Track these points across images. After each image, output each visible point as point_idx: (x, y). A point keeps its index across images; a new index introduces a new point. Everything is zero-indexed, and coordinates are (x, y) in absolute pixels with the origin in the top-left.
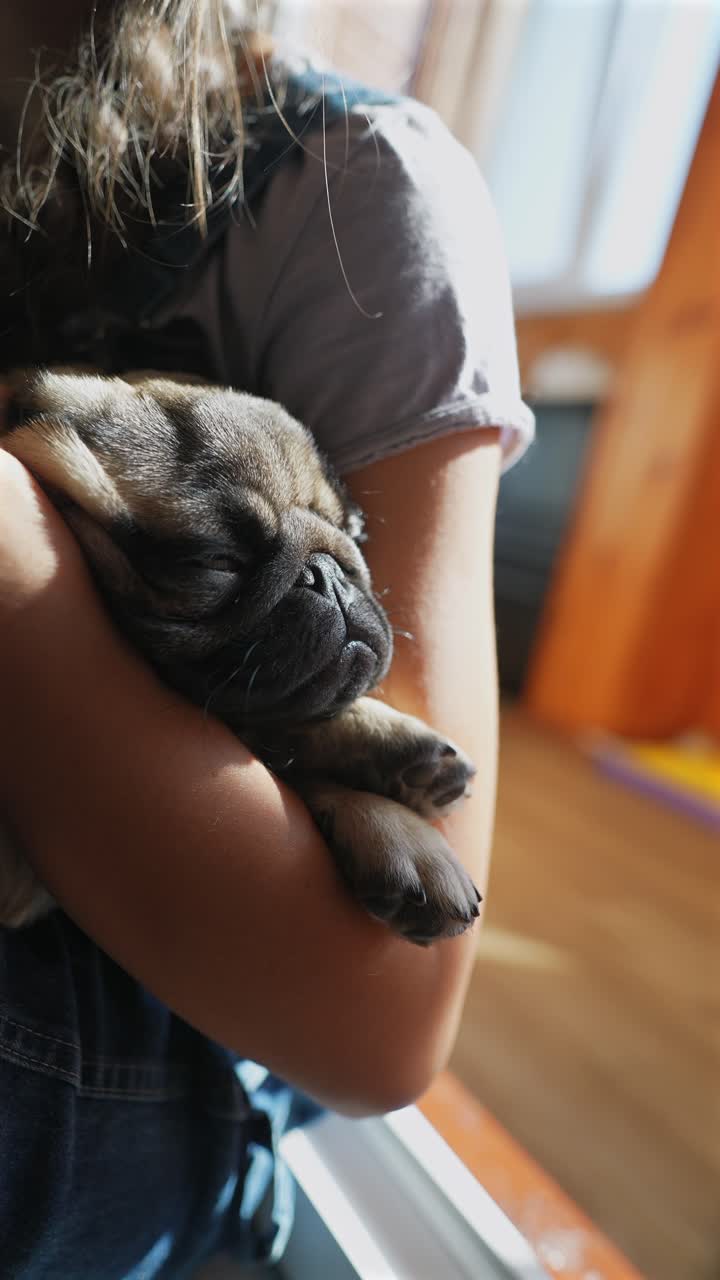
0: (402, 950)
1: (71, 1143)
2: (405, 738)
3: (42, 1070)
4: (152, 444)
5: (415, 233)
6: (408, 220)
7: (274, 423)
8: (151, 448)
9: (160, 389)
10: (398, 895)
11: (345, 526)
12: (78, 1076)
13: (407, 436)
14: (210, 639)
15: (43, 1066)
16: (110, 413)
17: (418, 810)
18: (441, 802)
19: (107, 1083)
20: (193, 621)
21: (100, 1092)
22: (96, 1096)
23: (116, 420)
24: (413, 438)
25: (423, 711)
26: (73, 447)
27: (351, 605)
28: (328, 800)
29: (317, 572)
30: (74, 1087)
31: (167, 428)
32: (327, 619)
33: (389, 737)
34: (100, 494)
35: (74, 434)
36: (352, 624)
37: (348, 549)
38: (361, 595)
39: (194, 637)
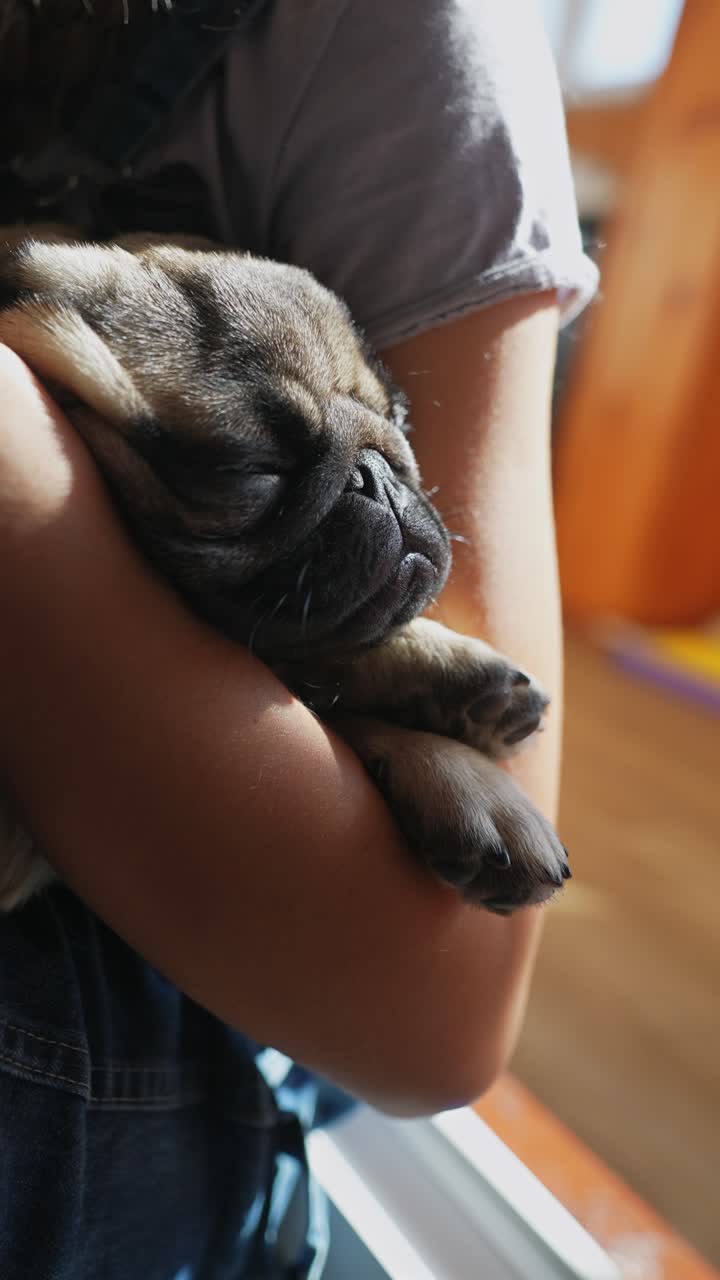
0: (475, 920)
1: (82, 1166)
2: (470, 665)
3: (48, 1082)
4: (171, 328)
5: (460, 60)
6: (451, 44)
7: (304, 295)
8: (169, 333)
9: (169, 258)
10: (476, 857)
11: (390, 415)
12: (88, 1085)
13: (458, 303)
14: (252, 559)
15: (49, 1076)
16: (115, 291)
17: (486, 751)
18: (511, 740)
19: (118, 1093)
20: (229, 540)
21: (110, 1103)
22: (105, 1108)
23: (125, 300)
24: (467, 305)
25: (482, 630)
26: (79, 334)
27: (405, 509)
28: (382, 743)
29: (366, 473)
30: (84, 1100)
31: (186, 308)
32: (381, 529)
33: (451, 665)
34: (116, 391)
35: (78, 318)
36: (409, 534)
37: (397, 442)
38: (415, 497)
39: (234, 558)
